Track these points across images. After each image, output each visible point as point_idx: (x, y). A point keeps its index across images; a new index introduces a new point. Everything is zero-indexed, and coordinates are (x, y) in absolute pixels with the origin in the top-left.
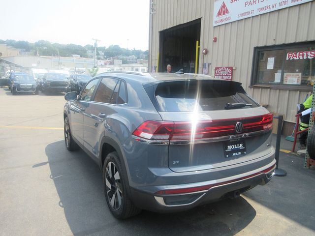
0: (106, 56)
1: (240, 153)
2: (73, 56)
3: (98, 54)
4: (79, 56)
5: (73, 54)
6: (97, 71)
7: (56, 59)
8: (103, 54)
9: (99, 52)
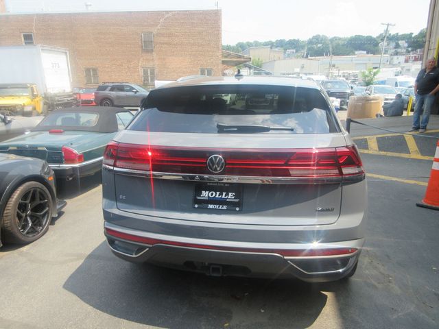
0: (410, 49)
1: (225, 207)
2: (356, 52)
3: (397, 46)
4: (365, 52)
5: (356, 50)
6: (375, 74)
7: (325, 59)
8: (406, 45)
9: (401, 42)
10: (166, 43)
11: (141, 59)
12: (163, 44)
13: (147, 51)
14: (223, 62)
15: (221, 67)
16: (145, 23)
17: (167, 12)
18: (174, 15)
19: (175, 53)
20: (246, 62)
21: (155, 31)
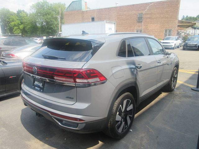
1: (39, 89)
10: (149, 18)
11: (136, 26)
12: (147, 18)
13: (139, 22)
14: (179, 26)
15: (177, 28)
16: (140, 9)
17: (151, 3)
18: (154, 4)
19: (153, 22)
20: (193, 25)
21: (144, 12)
